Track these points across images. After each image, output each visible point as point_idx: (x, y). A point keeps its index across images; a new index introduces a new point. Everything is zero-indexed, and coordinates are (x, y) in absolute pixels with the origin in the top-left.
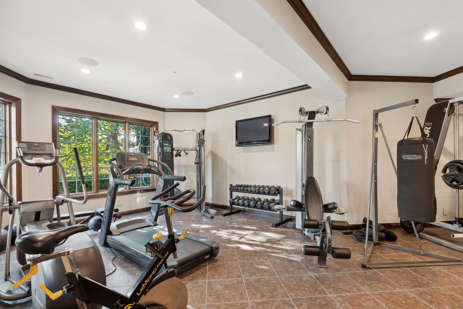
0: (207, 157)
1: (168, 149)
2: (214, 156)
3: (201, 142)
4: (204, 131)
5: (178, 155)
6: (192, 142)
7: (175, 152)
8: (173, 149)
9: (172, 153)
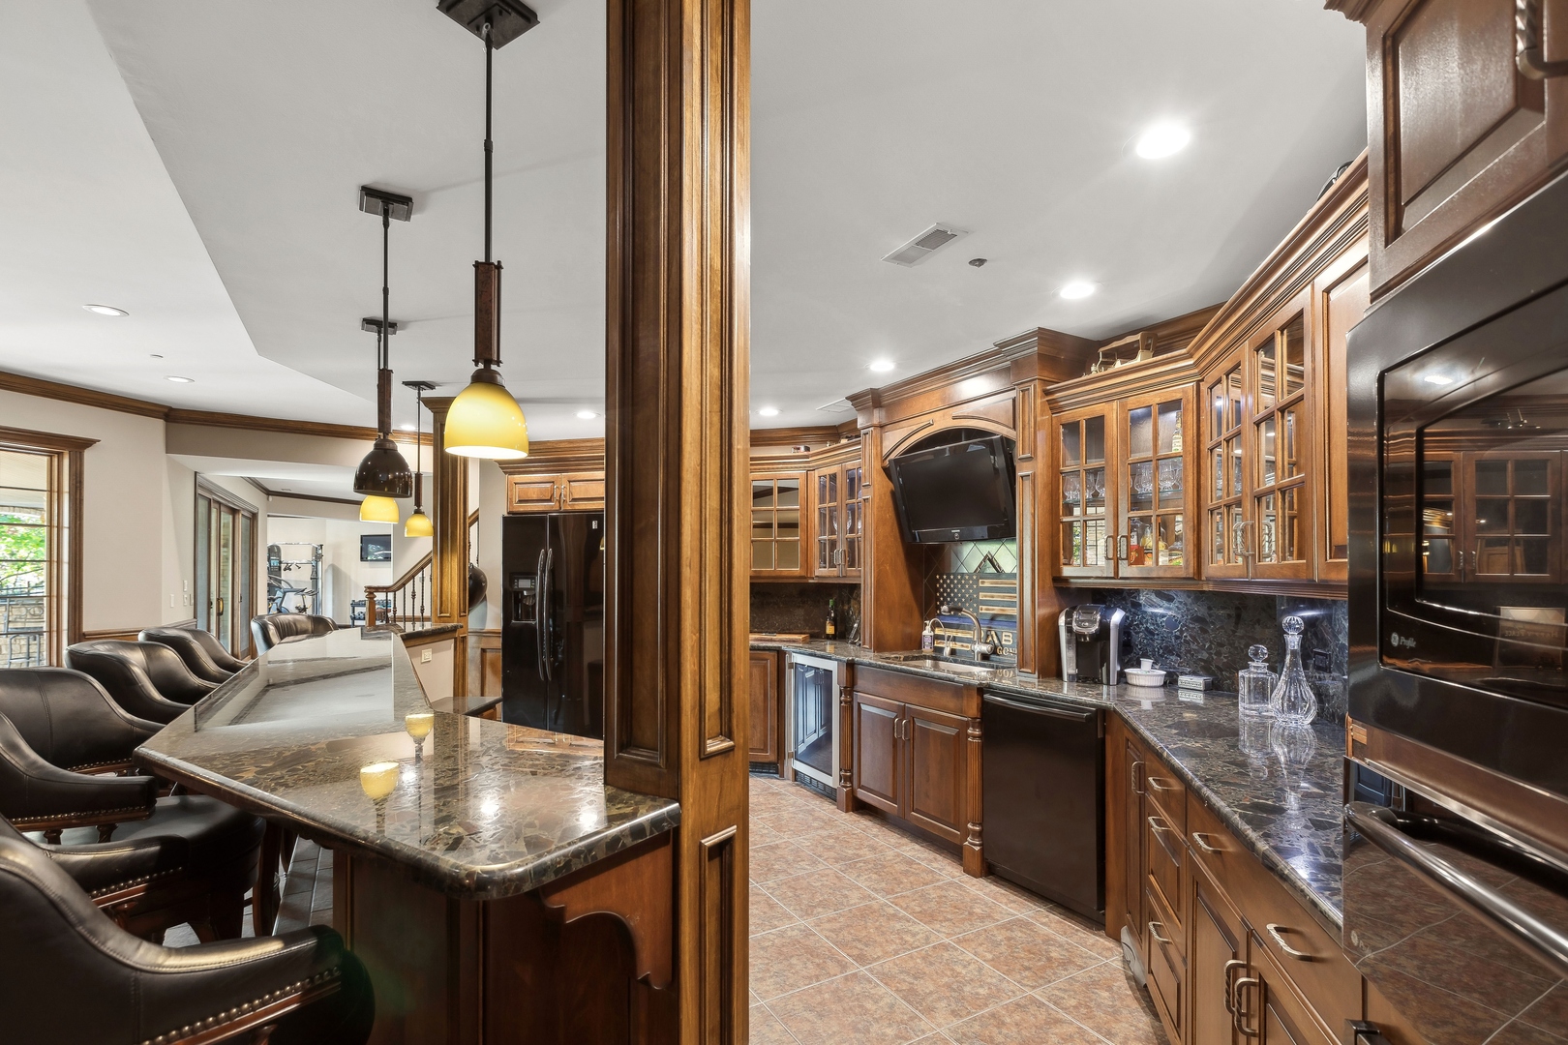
0: (326, 571)
1: (275, 563)
2: (336, 572)
3: (318, 557)
4: (321, 546)
5: (288, 568)
6: (306, 555)
7: (283, 566)
8: (280, 562)
9: (280, 568)
